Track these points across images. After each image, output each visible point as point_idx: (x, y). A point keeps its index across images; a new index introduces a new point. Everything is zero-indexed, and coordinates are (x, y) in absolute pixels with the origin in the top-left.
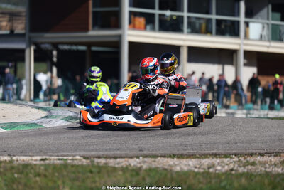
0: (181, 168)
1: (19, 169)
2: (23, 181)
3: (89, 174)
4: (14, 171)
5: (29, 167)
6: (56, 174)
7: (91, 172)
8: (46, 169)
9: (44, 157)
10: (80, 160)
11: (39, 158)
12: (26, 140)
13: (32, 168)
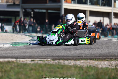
0: (102, 66)
1: (21, 66)
2: (24, 73)
3: (57, 69)
4: (19, 67)
5: (27, 65)
6: (41, 69)
7: (58, 68)
8: (35, 66)
9: (32, 59)
10: (51, 61)
11: (30, 60)
12: (23, 51)
13: (28, 66)
